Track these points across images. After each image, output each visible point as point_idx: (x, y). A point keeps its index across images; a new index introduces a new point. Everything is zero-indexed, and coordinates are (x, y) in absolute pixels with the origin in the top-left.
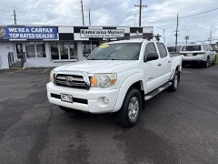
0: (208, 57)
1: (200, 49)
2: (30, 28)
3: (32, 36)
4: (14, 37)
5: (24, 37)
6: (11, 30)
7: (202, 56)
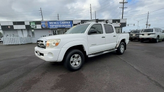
0: (158, 36)
1: (152, 31)
2: (59, 22)
3: (60, 26)
4: (52, 26)
5: (56, 26)
6: (50, 23)
7: (154, 35)
